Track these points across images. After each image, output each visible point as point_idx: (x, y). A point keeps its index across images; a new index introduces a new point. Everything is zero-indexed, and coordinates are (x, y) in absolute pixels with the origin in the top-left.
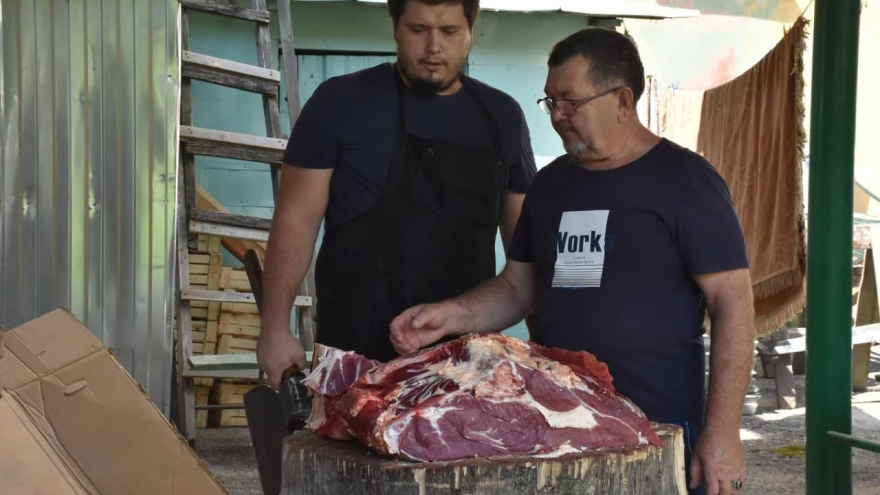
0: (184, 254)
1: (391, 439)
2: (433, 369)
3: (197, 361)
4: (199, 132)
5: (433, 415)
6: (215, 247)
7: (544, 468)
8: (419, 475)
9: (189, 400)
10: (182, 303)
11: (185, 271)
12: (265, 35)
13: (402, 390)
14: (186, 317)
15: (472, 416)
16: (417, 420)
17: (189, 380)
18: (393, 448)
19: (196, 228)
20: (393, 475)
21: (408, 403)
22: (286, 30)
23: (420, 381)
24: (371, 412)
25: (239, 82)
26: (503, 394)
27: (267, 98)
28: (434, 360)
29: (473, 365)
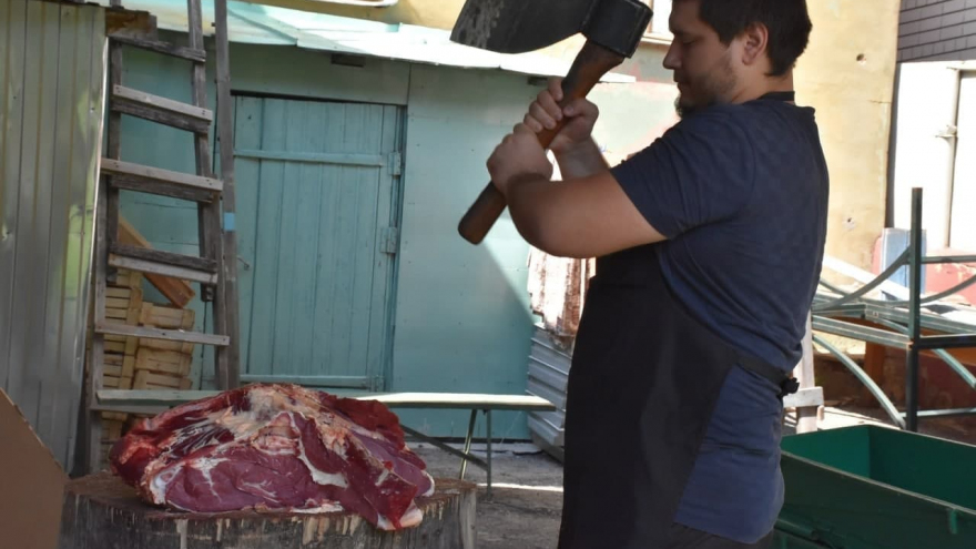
0: (101, 288)
1: (158, 488)
2: (213, 417)
3: (104, 394)
4: (124, 165)
5: (204, 465)
6: (135, 282)
7: (311, 524)
8: (181, 526)
9: (96, 434)
10: (95, 337)
11: (101, 303)
12: (200, 74)
13: (178, 438)
14: (98, 350)
15: (246, 468)
16: (186, 470)
17: (97, 414)
18: (159, 498)
19: (116, 261)
20: (155, 525)
21: (181, 452)
22: (223, 69)
23: (197, 430)
24: (142, 458)
25: (170, 118)
26: (278, 446)
27: (199, 136)
28: (214, 408)
29: (252, 416)
